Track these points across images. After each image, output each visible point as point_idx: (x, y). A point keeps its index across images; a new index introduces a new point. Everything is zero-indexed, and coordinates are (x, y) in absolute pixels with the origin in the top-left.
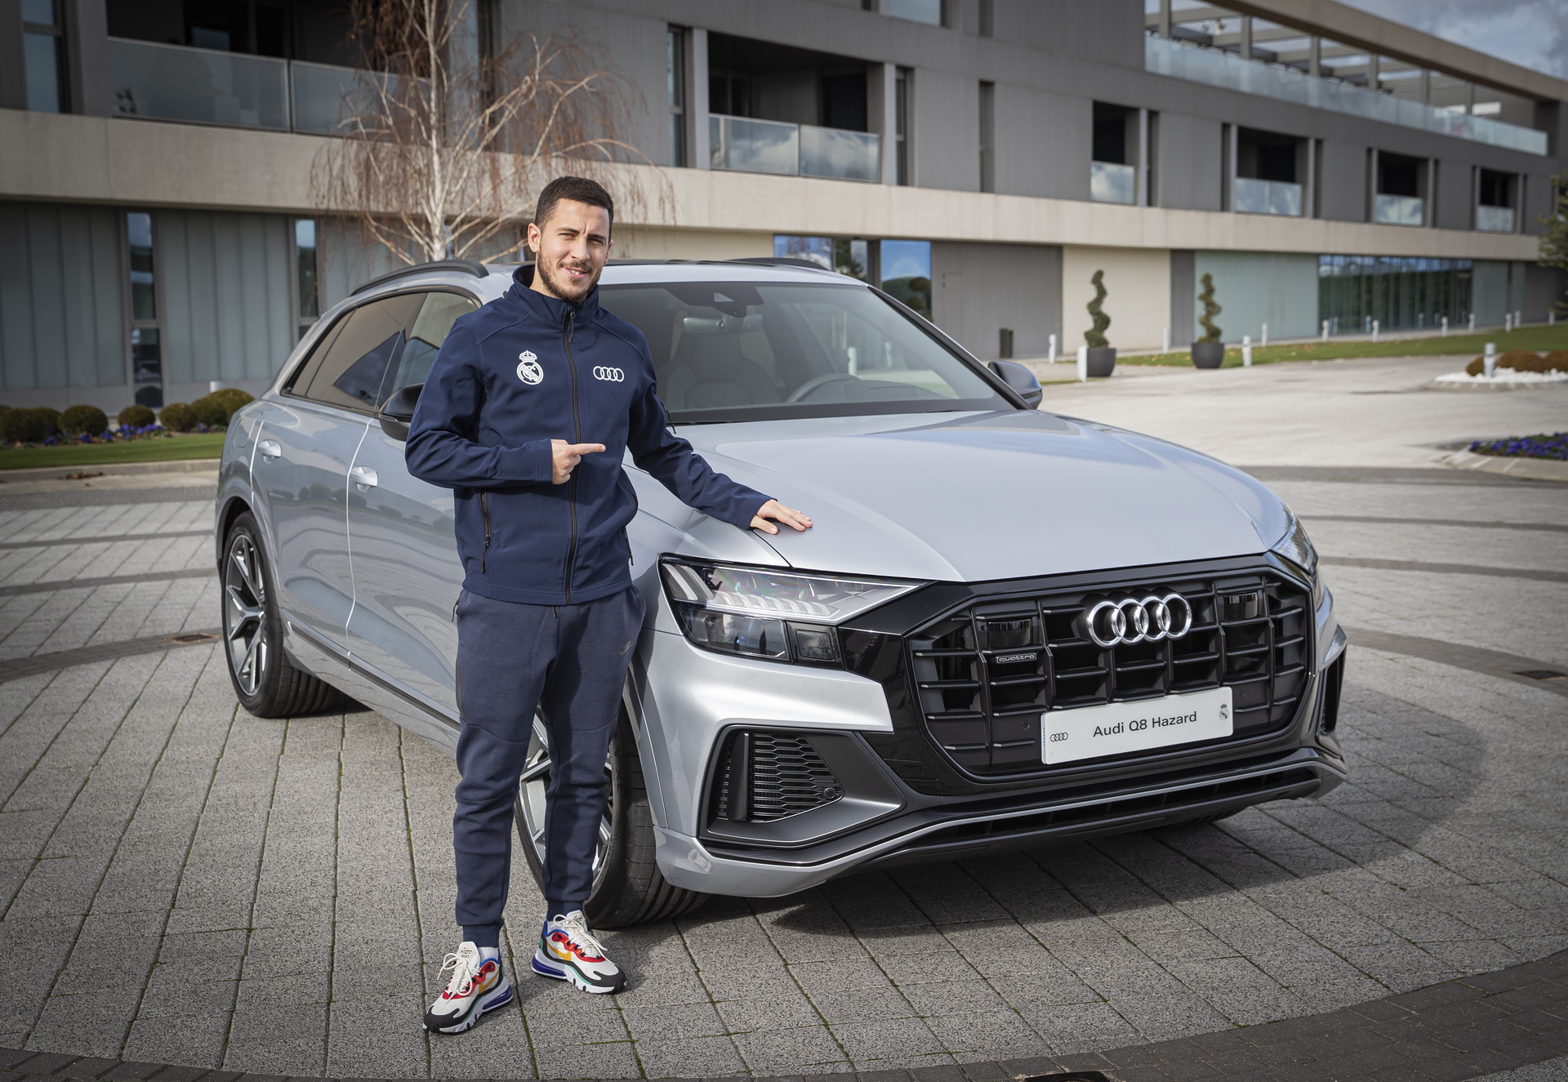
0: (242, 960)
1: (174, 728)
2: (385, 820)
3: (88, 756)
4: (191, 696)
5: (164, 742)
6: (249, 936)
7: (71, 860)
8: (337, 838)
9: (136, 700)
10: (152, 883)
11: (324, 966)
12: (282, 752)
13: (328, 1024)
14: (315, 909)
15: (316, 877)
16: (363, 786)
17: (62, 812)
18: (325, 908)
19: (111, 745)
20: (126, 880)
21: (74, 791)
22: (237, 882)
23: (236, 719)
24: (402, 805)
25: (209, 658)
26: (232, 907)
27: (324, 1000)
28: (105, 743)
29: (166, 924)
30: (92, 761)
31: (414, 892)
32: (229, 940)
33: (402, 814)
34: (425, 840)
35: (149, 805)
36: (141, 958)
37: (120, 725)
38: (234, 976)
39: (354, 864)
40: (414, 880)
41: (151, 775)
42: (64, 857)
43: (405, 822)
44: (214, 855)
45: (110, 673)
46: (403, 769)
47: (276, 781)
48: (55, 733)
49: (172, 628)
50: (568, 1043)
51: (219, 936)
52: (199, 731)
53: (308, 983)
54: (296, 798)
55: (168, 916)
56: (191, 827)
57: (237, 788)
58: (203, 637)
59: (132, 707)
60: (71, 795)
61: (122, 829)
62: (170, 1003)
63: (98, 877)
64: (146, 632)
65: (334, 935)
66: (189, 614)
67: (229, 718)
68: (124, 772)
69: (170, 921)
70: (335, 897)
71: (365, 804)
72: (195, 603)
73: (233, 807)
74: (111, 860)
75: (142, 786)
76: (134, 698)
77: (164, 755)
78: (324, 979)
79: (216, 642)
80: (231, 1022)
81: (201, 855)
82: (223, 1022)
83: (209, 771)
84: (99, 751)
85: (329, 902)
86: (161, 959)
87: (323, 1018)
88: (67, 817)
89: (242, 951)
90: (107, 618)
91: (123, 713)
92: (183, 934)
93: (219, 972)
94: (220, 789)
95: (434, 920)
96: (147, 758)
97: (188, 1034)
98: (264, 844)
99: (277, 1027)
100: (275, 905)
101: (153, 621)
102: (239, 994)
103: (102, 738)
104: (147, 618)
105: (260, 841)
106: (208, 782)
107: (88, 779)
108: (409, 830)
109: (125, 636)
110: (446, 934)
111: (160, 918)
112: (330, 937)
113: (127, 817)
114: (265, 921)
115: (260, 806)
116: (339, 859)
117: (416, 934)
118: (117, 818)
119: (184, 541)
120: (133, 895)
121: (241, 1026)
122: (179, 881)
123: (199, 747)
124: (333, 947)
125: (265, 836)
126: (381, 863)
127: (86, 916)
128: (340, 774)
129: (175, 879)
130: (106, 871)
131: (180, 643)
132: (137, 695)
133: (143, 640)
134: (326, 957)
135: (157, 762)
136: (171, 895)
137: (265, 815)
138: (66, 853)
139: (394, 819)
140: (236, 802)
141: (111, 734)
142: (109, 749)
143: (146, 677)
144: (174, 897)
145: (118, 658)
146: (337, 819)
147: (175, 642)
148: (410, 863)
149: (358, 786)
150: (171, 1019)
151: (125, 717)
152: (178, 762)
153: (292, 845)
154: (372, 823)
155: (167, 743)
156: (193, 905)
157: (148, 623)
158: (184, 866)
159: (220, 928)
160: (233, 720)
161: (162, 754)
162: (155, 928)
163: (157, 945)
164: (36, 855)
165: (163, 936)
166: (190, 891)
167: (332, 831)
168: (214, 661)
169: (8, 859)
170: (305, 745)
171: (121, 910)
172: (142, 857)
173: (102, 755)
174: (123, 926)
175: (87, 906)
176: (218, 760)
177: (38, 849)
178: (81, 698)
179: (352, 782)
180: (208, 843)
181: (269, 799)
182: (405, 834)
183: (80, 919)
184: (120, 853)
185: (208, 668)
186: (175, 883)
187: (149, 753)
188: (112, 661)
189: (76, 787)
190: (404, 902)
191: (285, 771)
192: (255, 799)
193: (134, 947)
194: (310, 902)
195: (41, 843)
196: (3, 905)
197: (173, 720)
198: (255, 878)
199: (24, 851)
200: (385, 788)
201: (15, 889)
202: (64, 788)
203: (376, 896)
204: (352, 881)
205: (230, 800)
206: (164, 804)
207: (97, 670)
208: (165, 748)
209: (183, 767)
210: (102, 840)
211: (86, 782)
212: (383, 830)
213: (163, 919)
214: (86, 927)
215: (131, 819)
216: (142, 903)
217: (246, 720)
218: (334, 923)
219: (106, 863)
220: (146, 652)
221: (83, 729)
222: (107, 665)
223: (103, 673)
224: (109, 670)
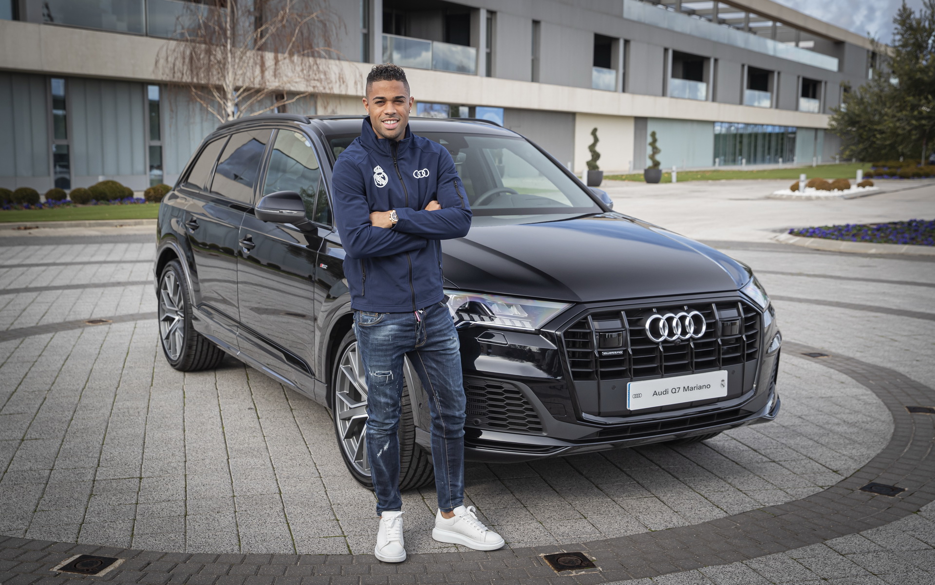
0: (138, 494)
1: (91, 371)
2: (210, 422)
3: (45, 385)
4: (99, 354)
5: (86, 379)
6: (140, 482)
7: (40, 441)
8: (184, 431)
9: (69, 356)
10: (86, 453)
11: (182, 497)
12: (152, 385)
13: (186, 527)
14: (175, 468)
15: (175, 451)
16: (197, 404)
17: (33, 415)
18: (180, 468)
19: (57, 380)
20: (72, 452)
21: (39, 404)
22: (132, 454)
23: (125, 366)
24: (219, 414)
25: (107, 333)
26: (130, 466)
27: (183, 513)
28: (53, 379)
29: (95, 475)
30: (47, 388)
31: (228, 459)
32: (130, 484)
33: (219, 419)
34: (232, 433)
35: (81, 412)
36: (83, 492)
37: (61, 369)
38: (134, 502)
39: (195, 445)
40: (227, 453)
41: (81, 396)
42: (36, 439)
43: (221, 423)
44: (119, 439)
45: (52, 340)
46: (218, 395)
47: (149, 400)
48: (25, 373)
49: (84, 315)
50: (311, 537)
51: (124, 481)
52: (105, 373)
53: (174, 505)
54: (161, 409)
55: (96, 471)
56: (105, 424)
57: (128, 404)
58: (103, 321)
59: (67, 359)
60: (37, 406)
61: (67, 425)
62: (101, 515)
63: (57, 450)
64: (70, 318)
65: (186, 482)
66: (93, 308)
67: (121, 366)
68: (66, 394)
69: (98, 473)
70: (185, 462)
71: (199, 413)
72: (97, 303)
73: (127, 414)
74: (63, 441)
75: (76, 402)
76: (68, 354)
77: (87, 385)
78: (182, 504)
79: (110, 324)
80: (134, 525)
81: (112, 440)
82: (130, 525)
83: (112, 395)
84: (51, 383)
85: (182, 464)
86: (94, 493)
87: (183, 523)
88: (36, 418)
89: (137, 489)
90: (48, 309)
91: (62, 363)
92: (105, 480)
93: (126, 500)
94: (119, 404)
95: (239, 474)
96: (78, 387)
97: (112, 531)
98: (145, 433)
99: (159, 528)
100: (153, 465)
101: (73, 312)
102: (138, 511)
103: (52, 376)
104: (69, 309)
105: (143, 433)
106: (112, 400)
107: (46, 398)
108: (223, 428)
109: (59, 320)
110: (245, 481)
111: (92, 472)
112: (183, 482)
113: (70, 418)
114: (148, 474)
115: (141, 413)
116: (186, 442)
117: (230, 481)
118: (64, 419)
119: (88, 267)
120: (77, 459)
121: (140, 527)
122: (101, 453)
123: (106, 382)
124: (186, 488)
125: (145, 430)
126: (209, 444)
127: (52, 470)
128: (184, 397)
129: (99, 451)
130: (60, 447)
131: (90, 324)
132: (69, 353)
133: (70, 322)
134: (183, 492)
135: (83, 389)
136: (97, 460)
137: (145, 418)
138: (37, 437)
139: (215, 421)
140: (128, 412)
141: (57, 374)
142: (56, 382)
143: (73, 343)
144: (99, 461)
145: (56, 332)
146: (184, 421)
147: (86, 323)
148: (224, 445)
149: (194, 404)
150: (102, 523)
151: (63, 365)
152: (95, 390)
153: (160, 434)
154: (203, 423)
155: (88, 379)
156: (109, 465)
158: (103, 444)
159: (125, 477)
160: (124, 367)
161: (86, 385)
162: (90, 477)
163: (91, 485)
164: (21, 438)
165: (94, 481)
166: (107, 458)
167: (181, 427)
168: (110, 335)
169: (6, 440)
170: (164, 382)
171: (71, 467)
172: (79, 440)
173: (52, 385)
174: (72, 475)
175: (51, 465)
176: (117, 388)
177: (22, 435)
178: (37, 353)
179: (191, 402)
180: (115, 433)
181: (146, 410)
182: (221, 430)
183: (48, 471)
184: (67, 437)
185: (107, 339)
186: (99, 454)
187: (78, 384)
188: (53, 334)
189: (40, 402)
190: (222, 465)
191: (154, 395)
192: (139, 410)
193: (79, 486)
194: (172, 464)
195: (23, 431)
196: (6, 464)
197: (90, 367)
198: (141, 451)
199: (14, 436)
200: (209, 405)
201: (11, 456)
202: (33, 402)
203: (207, 461)
204: (194, 454)
205: (125, 410)
206: (89, 412)
207: (46, 337)
208: (87, 382)
209: (98, 392)
210: (57, 430)
211: (45, 399)
212: (209, 427)
213: (93, 472)
214: (52, 476)
215: (72, 419)
216: (81, 464)
217: (130, 367)
218: (186, 475)
219: (60, 443)
220: (72, 329)
221: (41, 370)
222: (51, 335)
223: (49, 339)
224: (52, 338)
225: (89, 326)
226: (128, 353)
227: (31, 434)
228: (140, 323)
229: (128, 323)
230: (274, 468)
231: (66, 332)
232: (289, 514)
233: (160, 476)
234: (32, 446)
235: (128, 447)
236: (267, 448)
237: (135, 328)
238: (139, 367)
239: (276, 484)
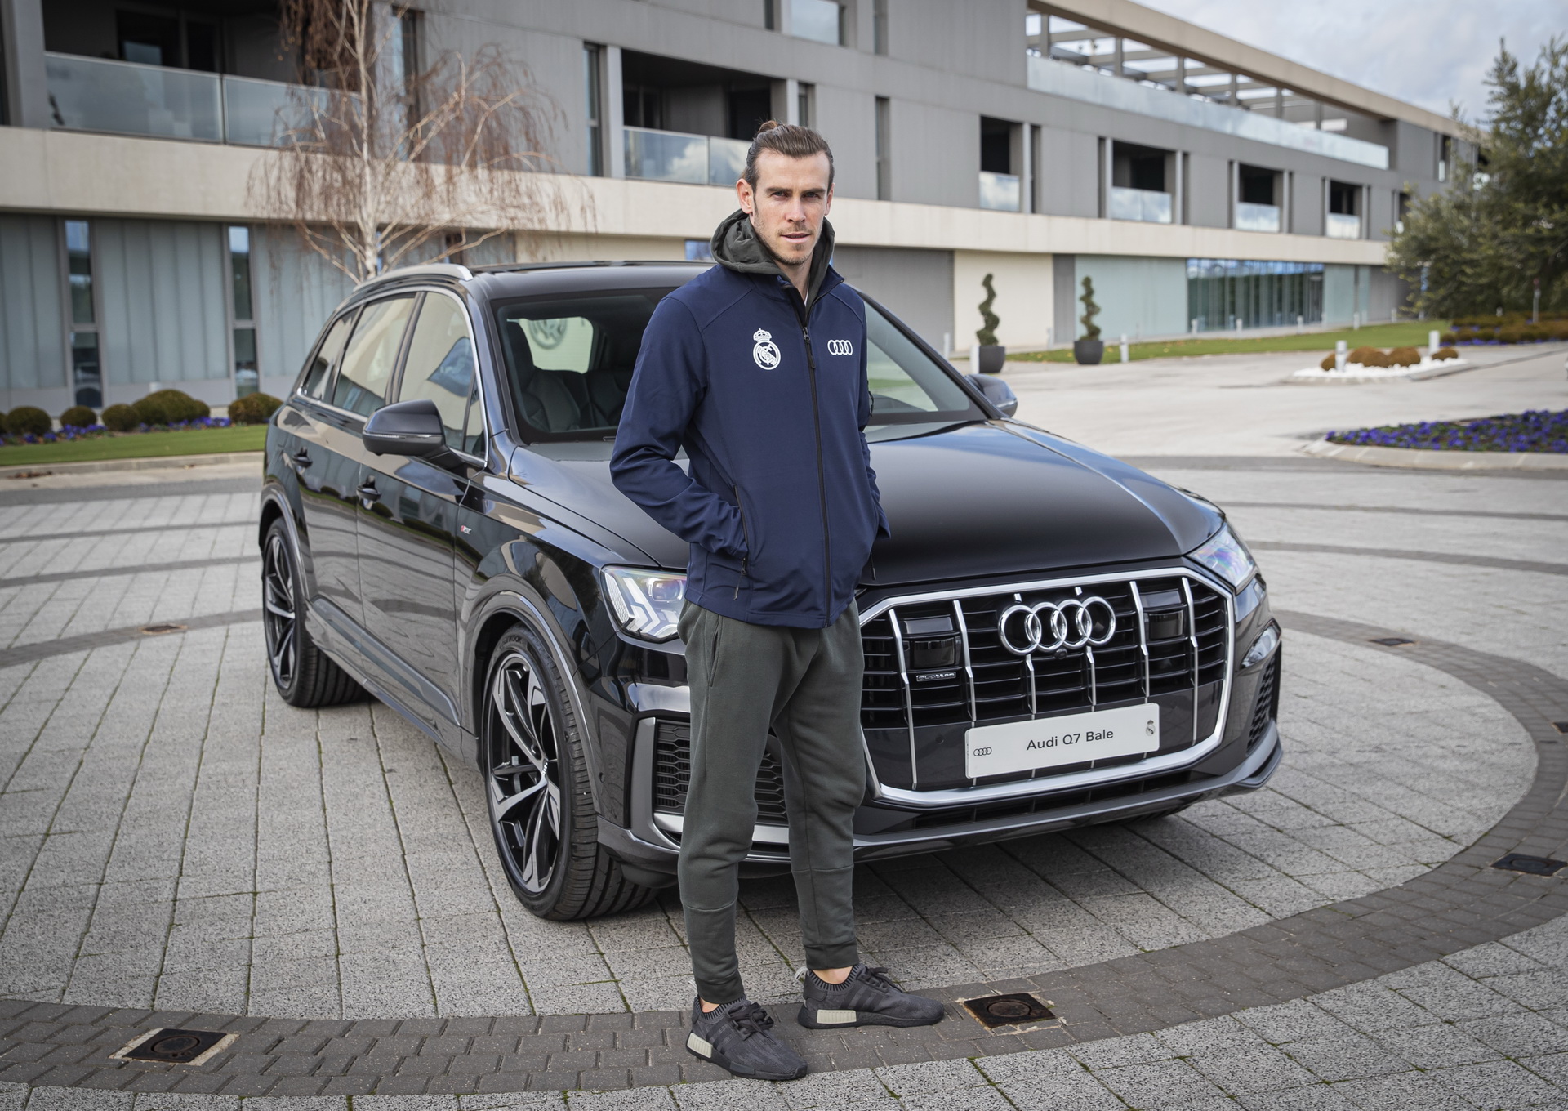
0: (254, 923)
1: (157, 711)
2: (367, 793)
3: (80, 739)
4: (169, 682)
5: (150, 726)
6: (257, 900)
7: (78, 835)
8: (324, 810)
9: (117, 688)
11: (329, 923)
12: (264, 731)
13: (339, 974)
14: (313, 874)
15: (311, 844)
16: (342, 762)
17: (63, 791)
18: (323, 873)
19: (100, 729)
20: (132, 855)
21: (71, 773)
22: (238, 852)
23: (215, 703)
24: (382, 779)
25: (181, 647)
26: (238, 874)
27: (333, 953)
28: (94, 728)
29: (176, 890)
30: (84, 743)
31: (403, 856)
32: (239, 905)
33: (383, 787)
34: (406, 810)
35: (144, 784)
36: (157, 921)
37: (105, 711)
38: (246, 934)
39: (344, 833)
40: (402, 845)
41: (141, 756)
42: (70, 832)
43: (386, 794)
44: (213, 828)
45: (88, 662)
46: (378, 746)
47: (260, 758)
48: (44, 719)
49: (140, 619)
50: (558, 983)
51: (228, 900)
52: (181, 715)
54: (282, 772)
55: (178, 882)
56: (188, 802)
57: (225, 766)
58: (171, 628)
59: (114, 694)
60: (68, 776)
61: (122, 805)
62: (191, 959)
63: (107, 850)
64: (117, 624)
65: (334, 897)
66: (155, 606)
67: (208, 702)
68: (116, 754)
69: (180, 887)
70: (330, 862)
71: (346, 776)
72: (159, 597)
73: (223, 784)
74: (116, 834)
75: (135, 766)
76: (115, 685)
77: (151, 738)
78: (331, 938)
79: (184, 632)
80: (249, 975)
81: (200, 829)
82: (242, 975)
83: (196, 752)
84: (89, 735)
85: (325, 867)
86: (176, 921)
87: (333, 969)
88: (65, 796)
89: (251, 913)
90: (77, 611)
91: (106, 700)
92: (194, 901)
93: (232, 931)
94: (208, 768)
95: (424, 881)
96: (136, 741)
97: (212, 985)
98: (257, 816)
99: (293, 977)
100: (276, 871)
101: (122, 613)
102: (254, 950)
103: (90, 723)
104: (115, 610)
105: (253, 816)
106: (196, 761)
107: (83, 760)
108: (391, 802)
109: (97, 627)
110: (436, 892)
111: (170, 885)
112: (331, 899)
113: (125, 794)
114: (267, 886)
115: (248, 782)
116: (330, 828)
117: (408, 895)
118: (116, 797)
119: (139, 537)
120: (142, 865)
121: (260, 976)
122: (183, 852)
123: (183, 729)
124: (334, 907)
125: (258, 808)
126: (369, 831)
127: (101, 884)
128: (320, 752)
129: (179, 848)
130: (113, 846)
131: (150, 633)
132: (117, 683)
133: (114, 631)
134: (330, 915)
135: (145, 744)
136: (178, 866)
137: (254, 790)
138: (72, 829)
139: (376, 791)
140: (225, 780)
141: (98, 719)
142: (98, 733)
143: (122, 666)
144: (181, 866)
145: (93, 649)
146: (323, 793)
147: (145, 633)
148: (396, 831)
149: (338, 762)
150: (194, 973)
151: (108, 704)
152: (166, 743)
153: (283, 817)
154: (356, 796)
155: (153, 725)
156: (199, 872)
157: (117, 615)
158: (186, 837)
159: (227, 892)
160: (212, 705)
161: (149, 735)
162: (167, 894)
163: (170, 909)
164: (44, 831)
165: (175, 900)
166: (195, 860)
167: (319, 804)
168: (186, 650)
169: (19, 836)
170: (284, 726)
171: (133, 879)
172: (145, 831)
173: (92, 739)
174: (137, 892)
175: (100, 876)
176: (203, 741)
177: (46, 826)
178: (63, 686)
179: (332, 759)
180: (205, 817)
181: (256, 776)
182: (387, 805)
183: (95, 887)
184: (123, 827)
185: (180, 657)
186: (180, 853)
187: (136, 736)
188: (88, 652)
189: (72, 768)
190: (395, 865)
191: (267, 750)
192: (244, 776)
193: (149, 911)
194: (308, 868)
195: (47, 820)
196: (21, 877)
197: (154, 706)
198: (253, 847)
199: (32, 828)
200: (364, 764)
201: (29, 862)
202: (61, 769)
203: (368, 860)
204: (344, 848)
205: (220, 777)
206: (158, 782)
207: (74, 658)
208: (151, 731)
209: (171, 748)
210: (104, 816)
211: (81, 763)
212: (367, 802)
213: (173, 886)
214: (102, 894)
215: (129, 796)
216: (151, 872)
217: (224, 704)
218: (332, 886)
219: (112, 837)
220: (119, 642)
221: (71, 714)
222: (83, 654)
223: (81, 662)
224: (86, 660)
225: (148, 636)
226: (217, 681)
227: (61, 824)
228: (236, 628)
229: (215, 629)
230: (483, 868)
231: (109, 648)
232: (517, 945)
233: (289, 889)
234: (64, 844)
235: (229, 841)
236: (470, 834)
237: (227, 637)
238: (239, 704)
239: (489, 895)
